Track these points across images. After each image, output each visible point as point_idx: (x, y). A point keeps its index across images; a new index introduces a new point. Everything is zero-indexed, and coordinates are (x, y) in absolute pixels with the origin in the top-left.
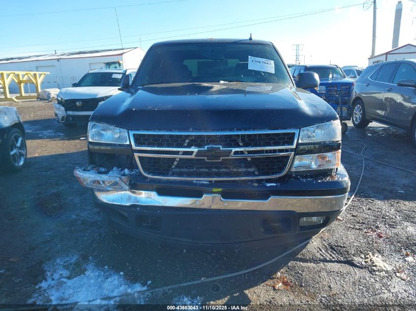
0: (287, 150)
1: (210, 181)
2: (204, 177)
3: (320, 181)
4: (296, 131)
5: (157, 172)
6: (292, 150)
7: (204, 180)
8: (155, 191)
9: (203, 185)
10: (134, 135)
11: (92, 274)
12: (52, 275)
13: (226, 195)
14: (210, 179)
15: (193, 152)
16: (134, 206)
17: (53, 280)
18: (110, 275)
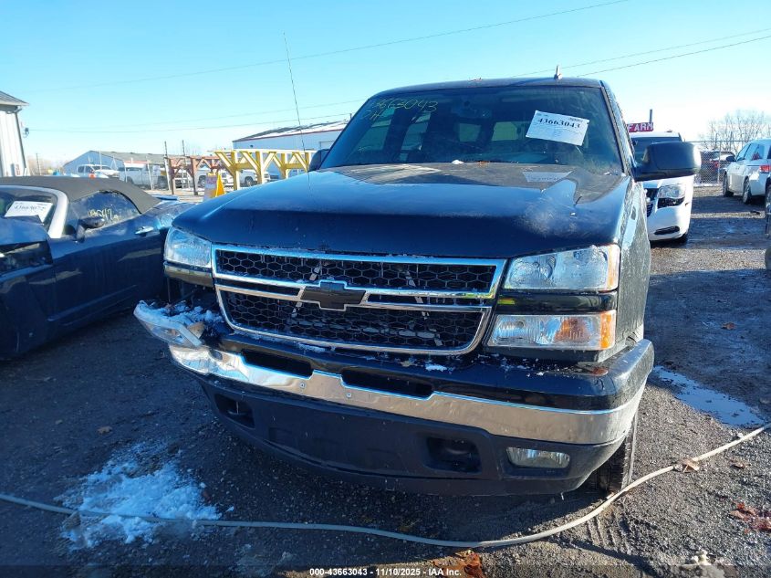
0: (476, 302)
1: (329, 348)
2: (320, 339)
3: (541, 374)
4: (499, 265)
5: (249, 320)
6: (486, 302)
7: (318, 344)
8: (242, 355)
9: (312, 353)
10: (217, 252)
11: (161, 476)
12: (113, 466)
13: (352, 379)
14: (328, 344)
15: (298, 290)
16: (211, 377)
17: (110, 473)
18: (186, 484)
